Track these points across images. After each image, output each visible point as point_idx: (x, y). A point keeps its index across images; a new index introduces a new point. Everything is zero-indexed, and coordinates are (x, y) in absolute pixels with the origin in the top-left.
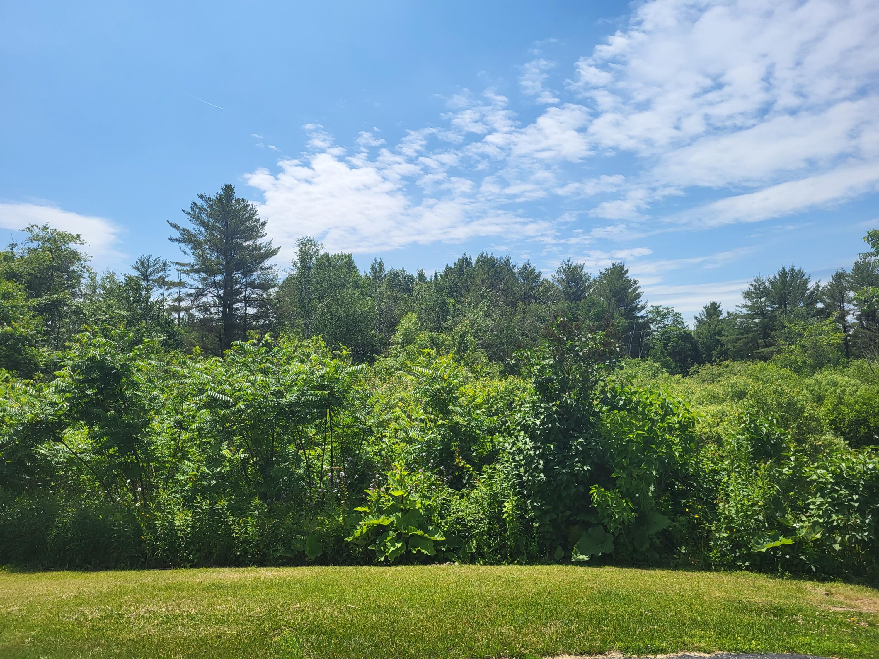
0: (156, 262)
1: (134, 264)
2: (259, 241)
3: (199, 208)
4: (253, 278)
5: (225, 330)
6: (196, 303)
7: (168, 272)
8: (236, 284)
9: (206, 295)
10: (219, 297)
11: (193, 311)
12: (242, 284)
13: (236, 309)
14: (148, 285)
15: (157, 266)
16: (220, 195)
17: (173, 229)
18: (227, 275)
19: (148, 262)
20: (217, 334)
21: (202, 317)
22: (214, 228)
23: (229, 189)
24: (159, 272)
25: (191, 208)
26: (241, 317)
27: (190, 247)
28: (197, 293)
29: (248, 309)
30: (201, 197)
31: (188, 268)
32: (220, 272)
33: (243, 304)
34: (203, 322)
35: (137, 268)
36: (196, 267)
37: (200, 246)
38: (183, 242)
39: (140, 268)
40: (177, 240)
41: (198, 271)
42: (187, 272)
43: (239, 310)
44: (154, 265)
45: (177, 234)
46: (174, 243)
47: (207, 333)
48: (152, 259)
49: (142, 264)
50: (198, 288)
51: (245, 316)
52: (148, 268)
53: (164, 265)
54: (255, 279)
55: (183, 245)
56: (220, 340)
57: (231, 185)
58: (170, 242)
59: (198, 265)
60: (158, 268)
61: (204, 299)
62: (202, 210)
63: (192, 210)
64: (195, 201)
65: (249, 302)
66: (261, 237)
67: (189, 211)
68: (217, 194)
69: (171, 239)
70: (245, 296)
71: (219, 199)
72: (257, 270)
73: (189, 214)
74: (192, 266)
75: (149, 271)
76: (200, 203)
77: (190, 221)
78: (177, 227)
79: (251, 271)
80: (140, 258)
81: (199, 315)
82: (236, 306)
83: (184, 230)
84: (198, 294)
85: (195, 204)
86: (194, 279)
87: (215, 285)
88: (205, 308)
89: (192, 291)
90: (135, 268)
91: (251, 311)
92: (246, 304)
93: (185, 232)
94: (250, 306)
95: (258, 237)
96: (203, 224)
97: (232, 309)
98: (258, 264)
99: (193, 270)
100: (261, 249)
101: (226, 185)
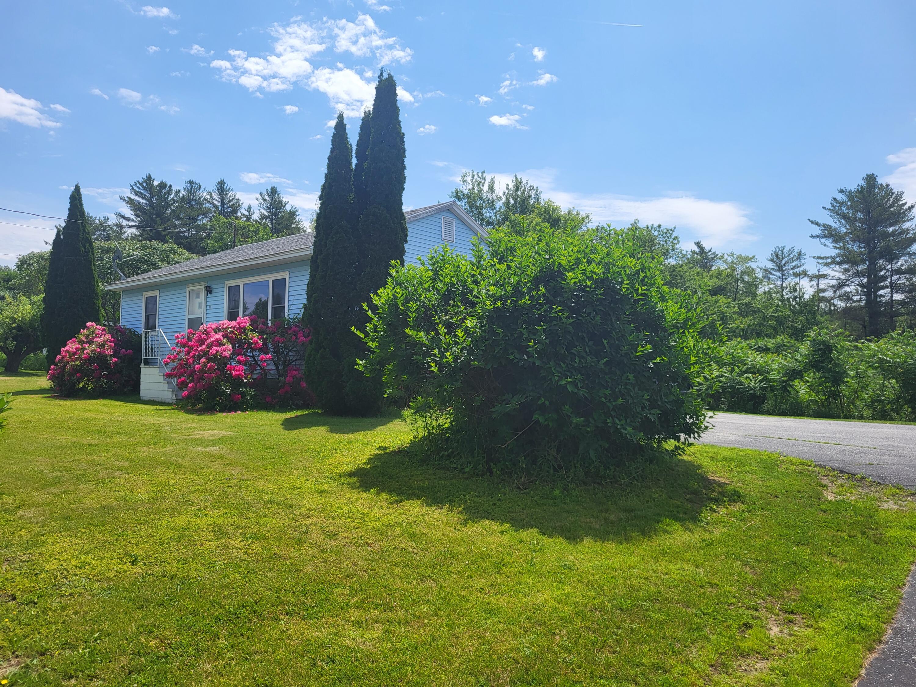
0: (791, 251)
1: (769, 256)
2: (906, 225)
3: (839, 203)
4: (899, 264)
5: (870, 317)
6: (838, 293)
7: (803, 261)
8: (881, 271)
9: (848, 285)
10: (862, 285)
11: (835, 301)
12: (887, 270)
13: (881, 296)
14: (783, 275)
15: (792, 256)
16: (862, 187)
17: (814, 226)
18: (870, 264)
19: (783, 253)
20: (861, 322)
21: (843, 305)
22: (855, 220)
23: (871, 179)
24: (793, 262)
25: (831, 204)
26: (886, 303)
27: (830, 241)
28: (839, 283)
29: (894, 295)
30: (841, 191)
31: (829, 261)
32: (863, 261)
33: (889, 290)
34: (846, 310)
35: (772, 260)
36: (838, 259)
37: (840, 239)
38: (825, 237)
39: (775, 259)
40: (818, 236)
41: (839, 263)
42: (827, 265)
43: (884, 296)
44: (789, 255)
45: (817, 231)
46: (815, 240)
47: (849, 321)
48: (786, 250)
49: (777, 256)
50: (840, 279)
51: (892, 302)
52: (783, 259)
53: (799, 254)
54: (902, 265)
55: (823, 240)
56: (864, 327)
57: (873, 174)
58: (812, 239)
59: (839, 257)
60: (793, 258)
61: (847, 289)
62: (842, 204)
63: (832, 206)
64: (834, 197)
65: (896, 289)
66: (908, 220)
67: (830, 207)
68: (859, 185)
69: (813, 236)
70: (890, 283)
71: (861, 192)
72: (904, 255)
73: (830, 209)
74: (834, 258)
75: (783, 262)
76: (841, 197)
77: (831, 216)
78: (817, 224)
79: (897, 258)
80: (774, 250)
81: (840, 304)
82: (881, 292)
83: (824, 226)
84: (840, 286)
85: (835, 199)
86: (834, 270)
87: (858, 274)
88: (847, 297)
89: (835, 282)
90: (770, 261)
91: (898, 297)
92: (892, 291)
93: (826, 227)
94: (896, 292)
95: (905, 221)
96: (844, 217)
97: (876, 296)
98: (906, 248)
99: (834, 262)
100: (908, 233)
101: (868, 175)
